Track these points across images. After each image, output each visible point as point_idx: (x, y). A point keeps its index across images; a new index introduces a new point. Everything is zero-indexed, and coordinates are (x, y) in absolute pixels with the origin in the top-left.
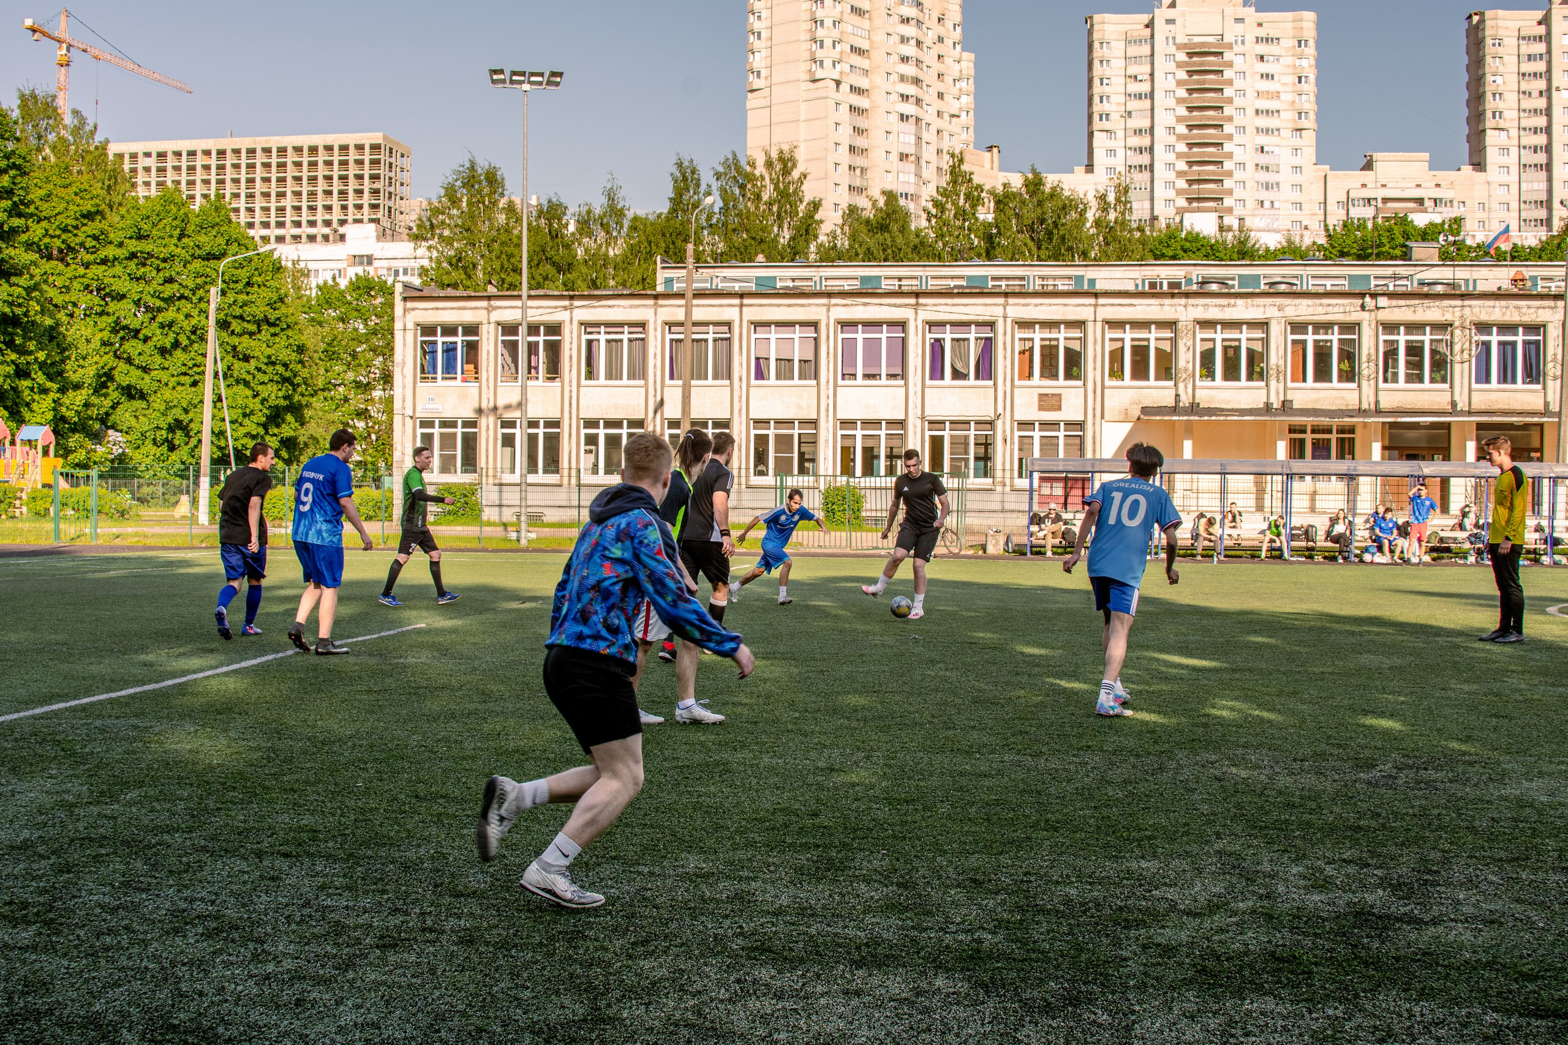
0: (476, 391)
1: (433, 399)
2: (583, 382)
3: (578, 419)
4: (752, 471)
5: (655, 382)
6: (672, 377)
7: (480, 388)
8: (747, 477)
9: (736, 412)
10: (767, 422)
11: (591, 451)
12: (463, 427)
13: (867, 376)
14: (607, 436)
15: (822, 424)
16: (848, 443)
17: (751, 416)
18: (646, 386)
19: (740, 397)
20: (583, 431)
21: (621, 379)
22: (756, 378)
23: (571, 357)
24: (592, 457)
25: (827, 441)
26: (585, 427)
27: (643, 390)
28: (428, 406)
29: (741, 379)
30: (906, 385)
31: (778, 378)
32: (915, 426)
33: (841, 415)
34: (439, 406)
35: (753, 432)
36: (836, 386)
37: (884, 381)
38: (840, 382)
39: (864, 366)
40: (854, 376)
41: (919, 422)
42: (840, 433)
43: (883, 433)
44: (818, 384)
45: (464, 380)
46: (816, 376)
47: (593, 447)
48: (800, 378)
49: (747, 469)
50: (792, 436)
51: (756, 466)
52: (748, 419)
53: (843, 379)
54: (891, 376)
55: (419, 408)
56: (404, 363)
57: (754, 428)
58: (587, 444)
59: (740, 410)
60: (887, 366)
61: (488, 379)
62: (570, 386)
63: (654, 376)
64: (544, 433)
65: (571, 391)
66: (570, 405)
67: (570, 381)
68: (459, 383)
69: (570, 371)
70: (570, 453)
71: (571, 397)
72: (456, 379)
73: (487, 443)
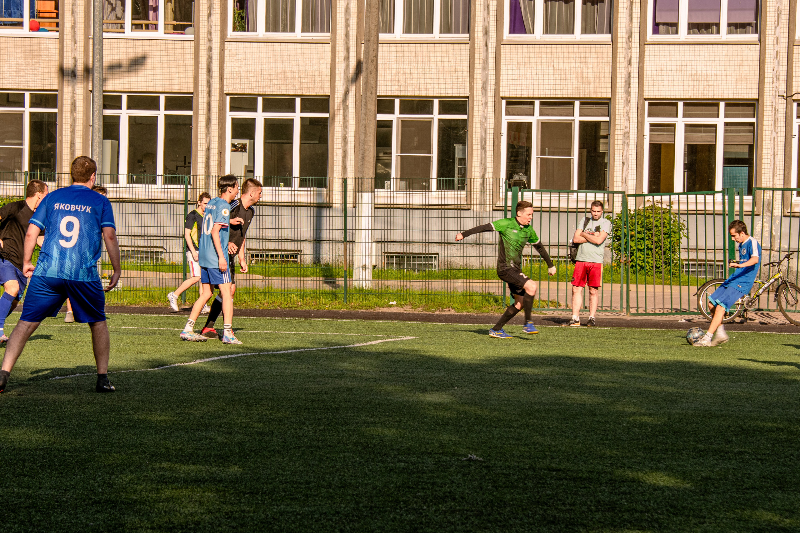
0: (54, 47)
2: (231, 33)
3: (223, 95)
4: (502, 183)
5: (347, 35)
7: (61, 40)
8: (496, 192)
9: (478, 85)
10: (528, 102)
11: (243, 148)
12: (32, 105)
13: (694, 27)
14: (269, 125)
15: (619, 106)
16: (662, 138)
17: (502, 94)
18: (333, 43)
19: (486, 61)
20: (230, 115)
21: (293, 30)
22: (513, 30)
24: (244, 157)
25: (626, 135)
26: (233, 109)
27: (328, 47)
29: (486, 32)
30: (761, 42)
31: (548, 30)
32: (776, 111)
33: (651, 92)
35: (506, 119)
36: (643, 43)
37: (724, 35)
38: (650, 36)
39: (690, 10)
40: (674, 26)
41: (781, 105)
42: (648, 121)
43: (720, 121)
44: (614, 41)
45: (35, 28)
46: (611, 28)
47: (246, 142)
48: (584, 31)
49: (496, 179)
50: (569, 126)
51: (510, 176)
52: (498, 98)
53: (656, 31)
54: (734, 27)
57: (508, 113)
58: (234, 136)
59: (485, 83)
60: (730, 10)
61: (73, 27)
62: (210, 41)
63: (347, 25)
64: (166, 116)
65: (210, 49)
66: (209, 71)
67: (210, 33)
68: (25, 31)
69: (209, 15)
70: (208, 149)
71: (210, 58)
72: (20, 24)
73: (73, 132)
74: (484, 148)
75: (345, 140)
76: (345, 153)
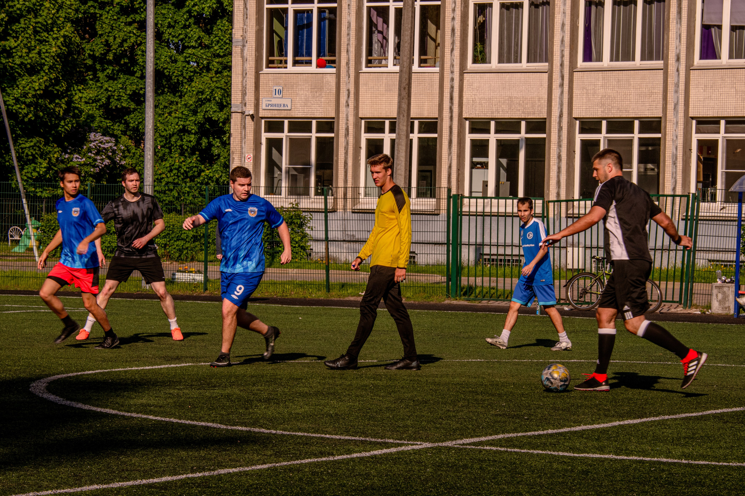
0: (332, 80)
1: (280, 92)
2: (470, 65)
3: (463, 119)
5: (562, 65)
6: (587, 57)
7: (338, 75)
9: (670, 107)
10: (714, 121)
11: (478, 166)
12: (318, 131)
14: (500, 144)
17: (691, 115)
18: (550, 71)
19: (677, 85)
20: (468, 137)
22: (703, 56)
23: (453, 30)
24: (479, 171)
26: (471, 131)
27: (546, 75)
28: (274, 101)
29: (678, 59)
31: (733, 55)
34: (288, 102)
35: (695, 137)
47: (481, 159)
55: (263, 104)
56: (244, 41)
57: (697, 131)
58: (472, 155)
59: (676, 105)
61: (348, 64)
62: (452, 72)
63: (562, 56)
64: (419, 138)
65: (452, 80)
66: (451, 98)
67: (452, 65)
68: (313, 68)
69: (452, 50)
70: (450, 167)
71: (452, 87)
72: (309, 63)
73: (346, 153)
74: (675, 163)
75: (559, 157)
76: (559, 168)
